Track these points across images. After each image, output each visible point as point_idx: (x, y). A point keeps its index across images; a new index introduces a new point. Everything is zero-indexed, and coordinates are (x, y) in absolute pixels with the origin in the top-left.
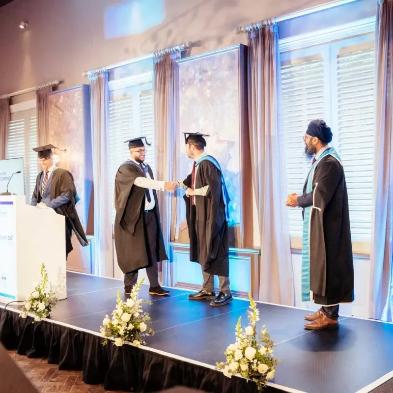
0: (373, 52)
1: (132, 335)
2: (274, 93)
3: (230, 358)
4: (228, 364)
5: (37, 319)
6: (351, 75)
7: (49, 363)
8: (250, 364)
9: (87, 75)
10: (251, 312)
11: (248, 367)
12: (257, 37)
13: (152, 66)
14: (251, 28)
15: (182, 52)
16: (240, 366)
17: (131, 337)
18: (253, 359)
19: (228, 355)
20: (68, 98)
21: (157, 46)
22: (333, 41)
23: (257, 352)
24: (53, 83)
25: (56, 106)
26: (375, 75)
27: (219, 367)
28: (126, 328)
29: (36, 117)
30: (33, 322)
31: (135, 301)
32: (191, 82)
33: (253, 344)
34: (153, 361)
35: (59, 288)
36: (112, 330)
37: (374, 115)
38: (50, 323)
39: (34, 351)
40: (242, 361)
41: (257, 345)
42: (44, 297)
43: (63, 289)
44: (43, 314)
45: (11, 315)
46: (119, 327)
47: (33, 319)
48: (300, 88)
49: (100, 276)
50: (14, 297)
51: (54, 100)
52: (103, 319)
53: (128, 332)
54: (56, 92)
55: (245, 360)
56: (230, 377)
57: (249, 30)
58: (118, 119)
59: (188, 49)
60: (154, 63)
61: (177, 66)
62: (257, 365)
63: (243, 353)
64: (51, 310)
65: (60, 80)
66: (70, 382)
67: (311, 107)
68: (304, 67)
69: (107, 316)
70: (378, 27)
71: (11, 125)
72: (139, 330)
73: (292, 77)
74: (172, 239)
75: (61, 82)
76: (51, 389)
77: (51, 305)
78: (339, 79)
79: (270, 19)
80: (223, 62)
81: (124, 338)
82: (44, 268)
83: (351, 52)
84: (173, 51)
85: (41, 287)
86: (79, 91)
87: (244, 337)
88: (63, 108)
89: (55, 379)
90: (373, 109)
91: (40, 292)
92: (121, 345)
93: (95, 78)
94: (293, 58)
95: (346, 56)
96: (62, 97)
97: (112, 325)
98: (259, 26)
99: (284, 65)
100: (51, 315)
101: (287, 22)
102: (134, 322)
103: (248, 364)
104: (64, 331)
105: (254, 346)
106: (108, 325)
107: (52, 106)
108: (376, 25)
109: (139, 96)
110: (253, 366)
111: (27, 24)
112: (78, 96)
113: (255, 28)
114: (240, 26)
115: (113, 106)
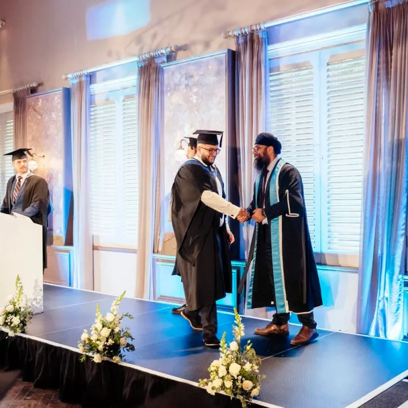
0: (364, 61)
1: (112, 351)
2: (262, 100)
3: (214, 374)
4: (212, 381)
5: (11, 334)
6: (341, 84)
7: (24, 380)
8: (234, 381)
10: (236, 327)
11: (232, 383)
12: (246, 42)
13: (136, 69)
14: (239, 32)
15: (167, 55)
16: (224, 383)
17: (111, 353)
18: (238, 376)
19: (212, 371)
20: (47, 100)
21: (142, 49)
22: (322, 49)
23: (242, 368)
24: (31, 86)
25: (35, 110)
26: (364, 85)
27: (202, 383)
28: (106, 343)
29: (13, 121)
30: (7, 338)
31: (115, 315)
32: (176, 88)
33: (237, 360)
34: (133, 379)
35: (35, 301)
36: (91, 345)
37: (363, 125)
38: (25, 338)
40: (226, 378)
41: (242, 361)
42: (18, 311)
43: (39, 303)
44: (18, 329)
46: (98, 342)
47: (8, 333)
48: (289, 96)
49: (79, 289)
51: (33, 103)
52: (82, 334)
53: (107, 348)
54: (34, 94)
55: (229, 376)
56: (214, 394)
57: (238, 35)
58: (100, 125)
59: (174, 54)
60: (138, 67)
61: (163, 70)
62: (242, 382)
63: (228, 369)
64: (26, 325)
65: (39, 83)
66: (46, 400)
67: (300, 115)
68: (294, 74)
69: (86, 331)
70: (369, 34)
72: (119, 345)
73: (281, 84)
74: (156, 251)
75: (40, 85)
77: (26, 320)
78: (328, 88)
79: (259, 24)
80: (210, 67)
81: (103, 354)
82: (19, 280)
83: (342, 60)
84: (159, 54)
85: (16, 301)
86: (58, 94)
87: (228, 352)
88: (41, 112)
89: (30, 398)
90: (363, 119)
91: (15, 306)
92: (100, 362)
93: (76, 81)
94: (283, 64)
95: (337, 64)
96: (40, 100)
97: (89, 339)
98: (248, 30)
99: (273, 72)
100: (26, 330)
101: (276, 27)
102: (114, 337)
103: (232, 381)
104: (40, 347)
105: (238, 362)
106: (87, 340)
107: (31, 109)
108: (367, 32)
109: (122, 101)
110: (237, 383)
111: (4, 23)
112: (58, 99)
113: (244, 32)
114: (228, 30)
115: (94, 111)
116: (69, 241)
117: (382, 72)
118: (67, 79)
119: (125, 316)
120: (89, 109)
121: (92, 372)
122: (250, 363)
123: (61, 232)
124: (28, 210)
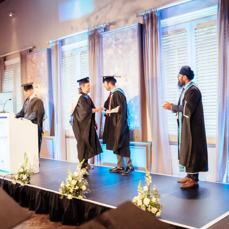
0: (216, 27)
1: (78, 193)
2: (158, 51)
5: (22, 184)
6: (203, 40)
7: (30, 210)
8: (147, 207)
9: (49, 43)
10: (147, 178)
12: (148, 19)
13: (87, 37)
14: (144, 13)
15: (104, 28)
17: (77, 194)
18: (148, 205)
20: (38, 56)
21: (90, 25)
22: (192, 20)
23: (150, 201)
24: (29, 48)
25: (32, 62)
26: (217, 40)
28: (74, 188)
29: (20, 68)
30: (20, 186)
31: (79, 173)
32: (110, 46)
33: (148, 196)
34: (90, 208)
35: (35, 167)
36: (66, 190)
37: (217, 63)
38: (30, 187)
39: (21, 202)
40: (142, 206)
41: (151, 197)
42: (26, 172)
43: (37, 167)
44: (26, 182)
45: (7, 183)
46: (70, 188)
47: (20, 184)
48: (174, 48)
49: (58, 160)
50: (8, 172)
51: (30, 58)
52: (61, 184)
53: (75, 191)
54: (31, 53)
55: (144, 205)
57: (144, 15)
58: (68, 68)
59: (108, 27)
60: (88, 35)
61: (102, 36)
62: (151, 208)
63: (143, 202)
64: (30, 179)
65: (34, 46)
66: (42, 221)
67: (180, 59)
68: (176, 35)
69: (63, 182)
70: (219, 11)
71: (5, 73)
72: (81, 190)
73: (169, 42)
75: (34, 47)
76: (30, 225)
77: (30, 176)
78: (196, 43)
79: (156, 8)
80: (128, 34)
81: (73, 194)
82: (26, 155)
83: (204, 26)
84: (99, 28)
85: (24, 166)
86: (44, 52)
87: (143, 192)
88: (35, 62)
89: (33, 219)
90: (217, 60)
91: (24, 169)
92: (71, 199)
93: (54, 44)
94: (169, 30)
95: (200, 29)
96: (35, 56)
97: (66, 187)
98: (149, 12)
99: (164, 35)
100: (30, 182)
101: (165, 10)
102: (78, 185)
103: (145, 208)
104: (38, 191)
105: (149, 197)
106: (64, 187)
107: (29, 61)
108: (217, 10)
109: (79, 54)
110: (148, 209)
111: (14, 14)
112: (44, 55)
113: (147, 13)
114: (138, 13)
115: (64, 61)
116: (52, 134)
117: (227, 32)
121: (67, 203)
122: (155, 198)
123: (48, 128)
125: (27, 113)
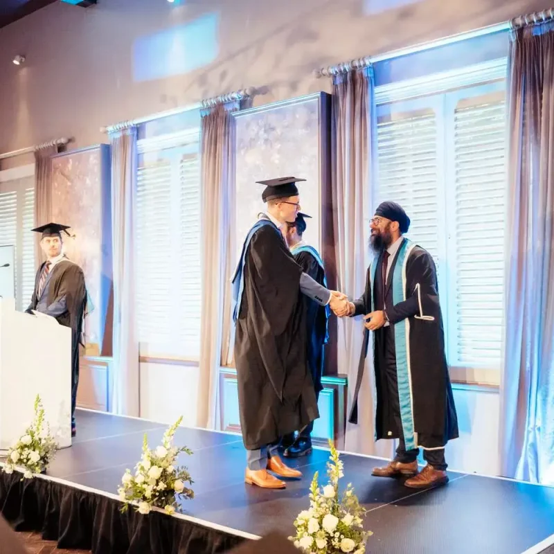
0: (504, 106)
1: (163, 498)
2: (368, 160)
3: (302, 530)
4: (299, 540)
5: (28, 474)
6: (474, 137)
7: (44, 538)
8: (330, 538)
9: (108, 131)
10: (332, 465)
11: (326, 542)
12: (345, 83)
13: (198, 120)
14: (336, 70)
15: (241, 101)
16: (315, 542)
17: (162, 501)
18: (334, 532)
19: (299, 526)
20: (80, 162)
21: (205, 93)
22: (449, 91)
23: (340, 521)
24: (59, 142)
25: (63, 174)
26: (504, 139)
28: (155, 487)
29: (33, 188)
30: (22, 480)
31: (168, 450)
32: (252, 144)
33: (334, 511)
34: (191, 537)
35: (61, 431)
36: (135, 490)
37: (504, 193)
38: (46, 481)
39: (22, 521)
40: (318, 535)
41: (341, 511)
42: (38, 444)
43: (66, 432)
44: (37, 468)
46: (145, 486)
47: (22, 475)
48: (404, 154)
49: (120, 415)
51: (60, 165)
52: (123, 475)
53: (157, 494)
54: (62, 153)
55: (323, 532)
57: (334, 73)
58: (149, 194)
59: (249, 98)
60: (202, 116)
61: (234, 121)
62: (340, 540)
63: (320, 524)
64: (48, 463)
65: (70, 138)
67: (417, 179)
68: (410, 124)
69: (128, 470)
70: (510, 71)
72: (173, 491)
73: (393, 139)
74: (224, 363)
75: (70, 141)
77: (48, 455)
78: (456, 143)
79: (363, 59)
80: (297, 116)
81: (151, 502)
82: (39, 401)
83: (475, 105)
84: (228, 99)
85: (34, 429)
86: (93, 153)
87: (322, 500)
88: (72, 176)
90: (505, 185)
91: (33, 436)
92: (148, 513)
93: (118, 135)
94: (394, 111)
95: (467, 111)
96: (71, 160)
97: (133, 482)
98: (347, 67)
99: (382, 122)
100: (48, 469)
101: (386, 63)
102: (166, 479)
103: (327, 539)
104: (66, 492)
105: (335, 514)
106: (129, 483)
107: (57, 173)
108: (507, 69)
109: (179, 161)
110: (333, 542)
111: (24, 59)
112: (94, 160)
113: (342, 69)
114: (322, 67)
115: (142, 175)
116: (107, 350)
117: (529, 121)
118: (106, 132)
119: (182, 450)
120: (136, 173)
121: (137, 523)
122: (351, 515)
123: (96, 338)
124: (52, 307)
125: (45, 299)
